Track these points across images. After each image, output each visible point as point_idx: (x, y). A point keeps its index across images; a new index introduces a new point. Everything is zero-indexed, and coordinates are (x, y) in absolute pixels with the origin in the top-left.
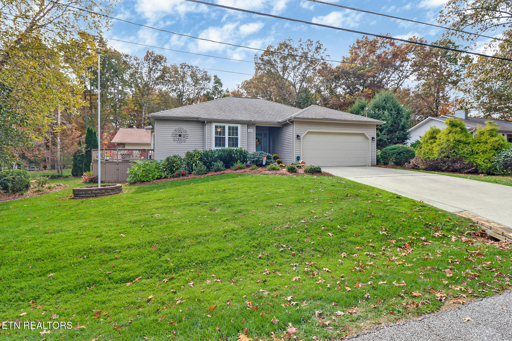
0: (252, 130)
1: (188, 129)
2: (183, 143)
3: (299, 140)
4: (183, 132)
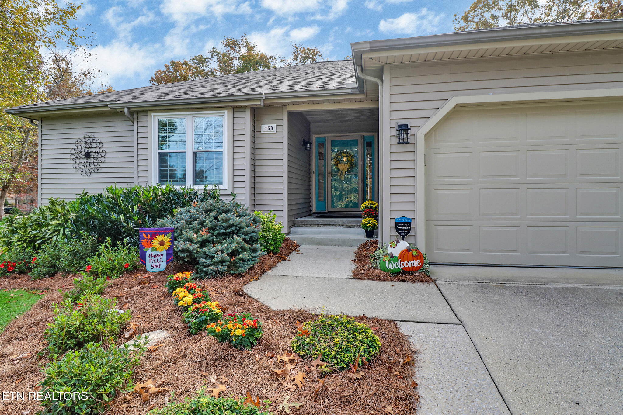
0: (274, 126)
1: (107, 136)
2: (93, 175)
3: (409, 148)
4: (94, 146)
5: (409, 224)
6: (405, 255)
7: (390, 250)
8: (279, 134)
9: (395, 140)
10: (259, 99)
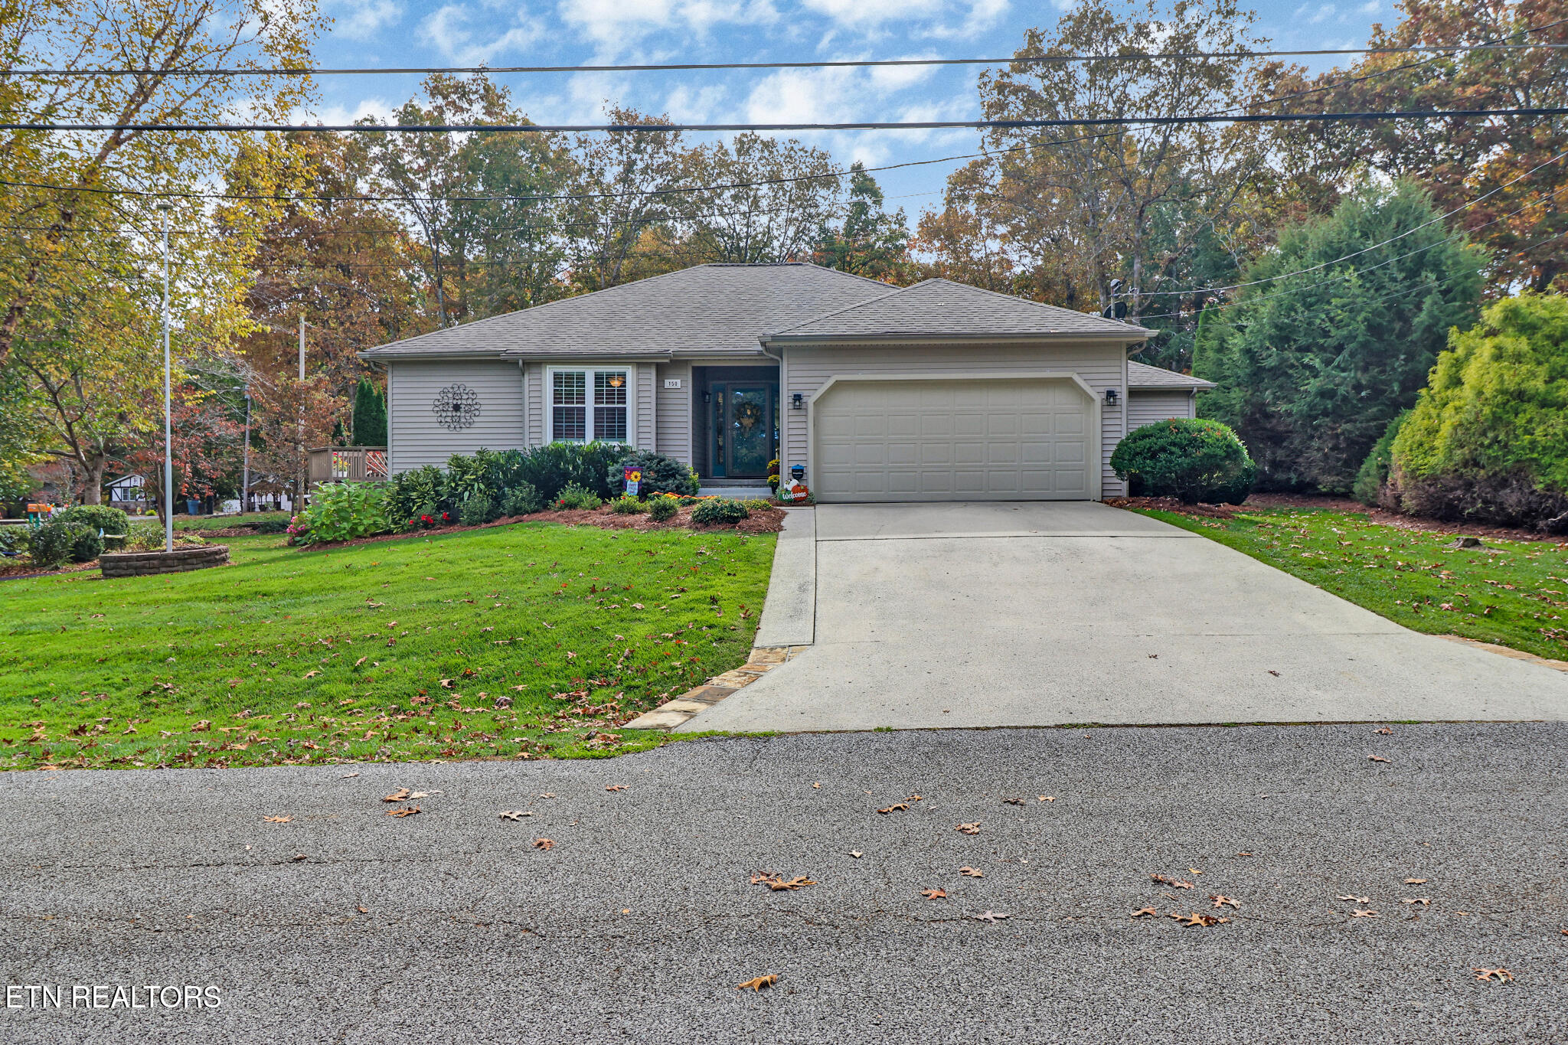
0: (679, 381)
1: (482, 387)
2: (464, 431)
3: (802, 412)
4: (465, 397)
5: (802, 471)
6: (796, 489)
7: (785, 486)
8: (684, 390)
9: (791, 407)
10: (666, 358)
